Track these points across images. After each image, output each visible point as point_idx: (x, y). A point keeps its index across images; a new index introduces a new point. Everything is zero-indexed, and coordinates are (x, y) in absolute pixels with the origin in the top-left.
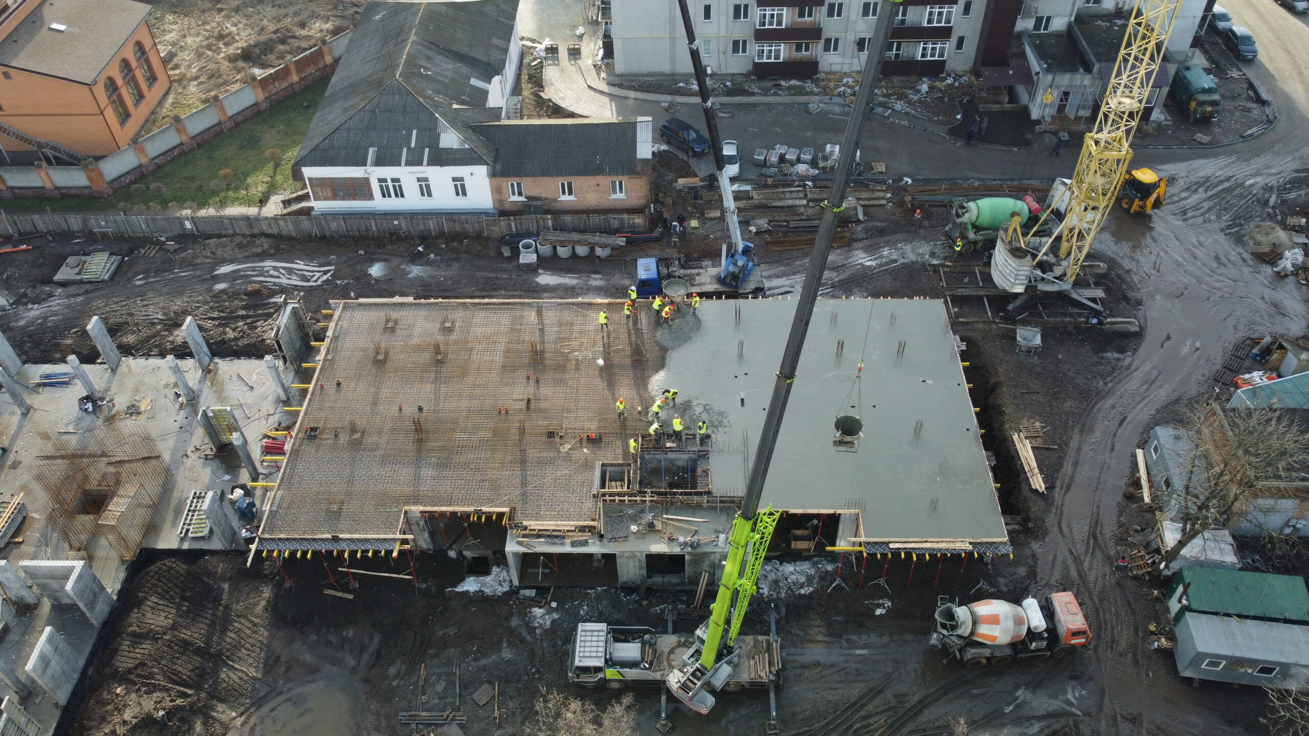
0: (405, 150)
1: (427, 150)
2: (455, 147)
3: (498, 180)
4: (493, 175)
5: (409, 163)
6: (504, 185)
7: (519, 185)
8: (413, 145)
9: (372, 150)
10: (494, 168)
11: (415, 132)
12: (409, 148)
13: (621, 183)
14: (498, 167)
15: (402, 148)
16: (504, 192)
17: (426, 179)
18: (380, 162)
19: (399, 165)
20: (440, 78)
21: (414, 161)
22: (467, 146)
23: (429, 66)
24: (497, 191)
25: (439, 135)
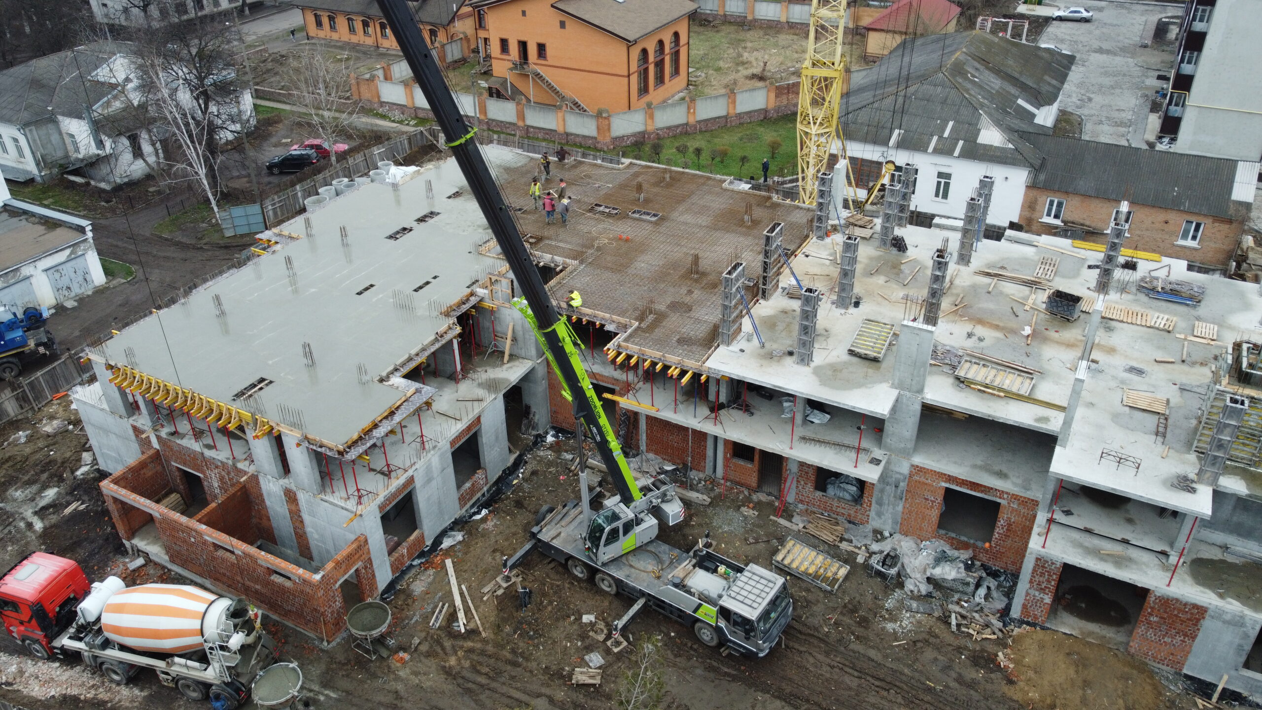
0: (935, 138)
1: (961, 143)
2: (998, 145)
3: (1034, 193)
4: (1032, 186)
5: (936, 151)
6: (1041, 200)
7: (1060, 205)
8: (946, 135)
9: (898, 132)
10: (1036, 176)
11: (951, 124)
12: (941, 137)
13: (1198, 226)
14: (1042, 177)
15: (932, 136)
16: (1038, 207)
17: (948, 176)
18: (902, 145)
19: (925, 151)
20: (986, 87)
21: (944, 150)
22: (1011, 146)
23: (977, 75)
24: (1030, 204)
25: (979, 130)
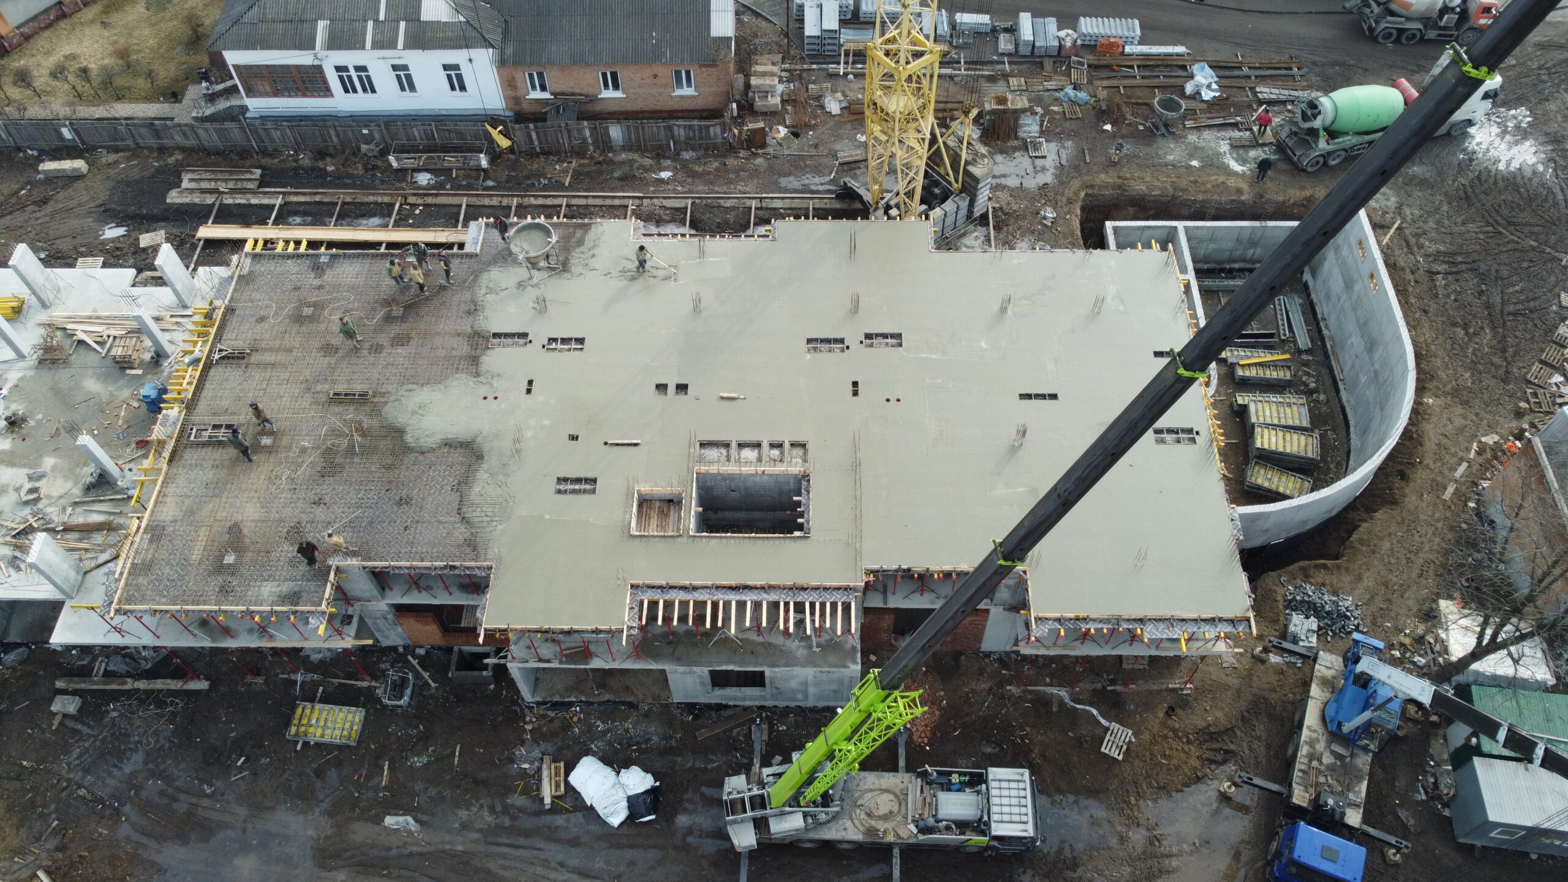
0: (370, 24)
1: (403, 24)
2: (444, 19)
3: (508, 71)
4: (502, 63)
5: (377, 44)
6: (519, 75)
7: (541, 75)
9: (322, 25)
10: (502, 54)
12: (376, 21)
13: (688, 73)
14: (509, 51)
15: (366, 21)
16: (519, 85)
17: (405, 68)
18: (334, 43)
19: (363, 48)
21: (385, 43)
22: (461, 18)
24: (509, 84)
25: (419, 1)
